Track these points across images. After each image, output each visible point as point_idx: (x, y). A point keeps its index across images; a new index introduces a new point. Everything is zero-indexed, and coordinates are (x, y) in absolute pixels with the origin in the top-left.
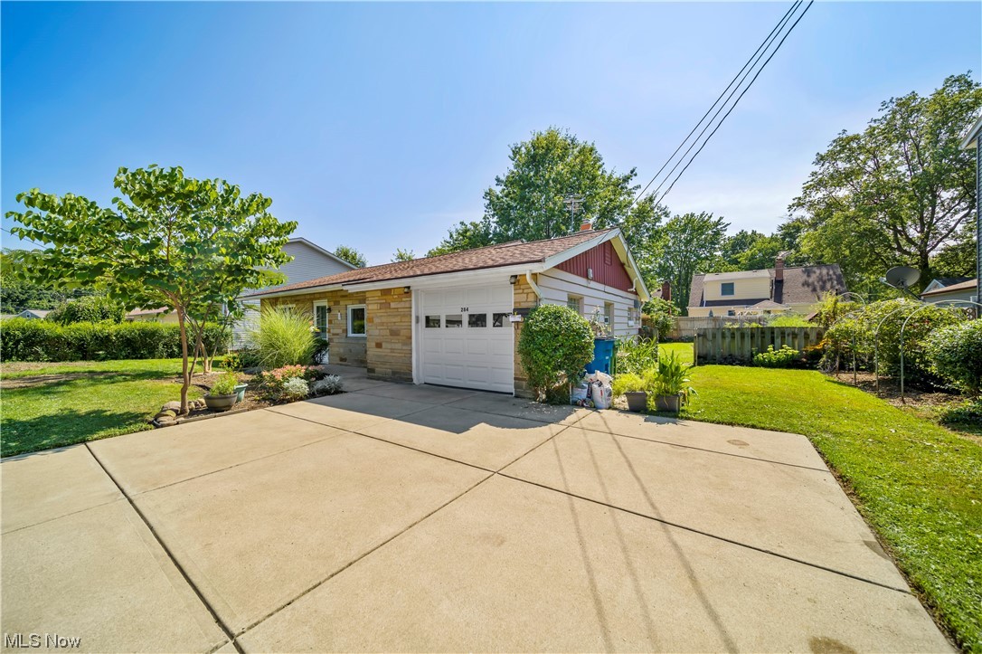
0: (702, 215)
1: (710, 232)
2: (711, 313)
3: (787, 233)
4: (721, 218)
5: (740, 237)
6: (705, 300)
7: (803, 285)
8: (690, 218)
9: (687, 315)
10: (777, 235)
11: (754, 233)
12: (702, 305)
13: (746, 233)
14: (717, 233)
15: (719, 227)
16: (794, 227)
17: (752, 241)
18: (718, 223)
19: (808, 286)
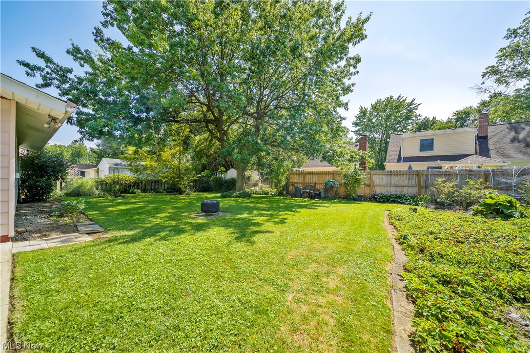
0: (399, 97)
1: (405, 111)
2: (410, 167)
3: (459, 118)
4: (414, 100)
5: (424, 121)
6: (402, 156)
7: (512, 141)
8: (389, 100)
9: (384, 169)
10: (452, 119)
11: (434, 118)
12: (399, 160)
13: (429, 118)
14: (411, 111)
15: (412, 107)
16: (465, 113)
17: (433, 124)
18: (411, 104)
19: (519, 141)
